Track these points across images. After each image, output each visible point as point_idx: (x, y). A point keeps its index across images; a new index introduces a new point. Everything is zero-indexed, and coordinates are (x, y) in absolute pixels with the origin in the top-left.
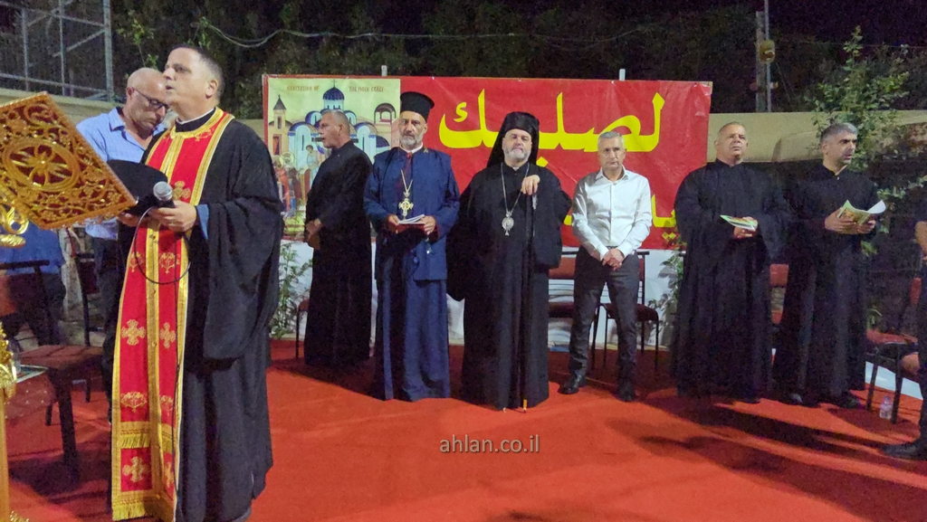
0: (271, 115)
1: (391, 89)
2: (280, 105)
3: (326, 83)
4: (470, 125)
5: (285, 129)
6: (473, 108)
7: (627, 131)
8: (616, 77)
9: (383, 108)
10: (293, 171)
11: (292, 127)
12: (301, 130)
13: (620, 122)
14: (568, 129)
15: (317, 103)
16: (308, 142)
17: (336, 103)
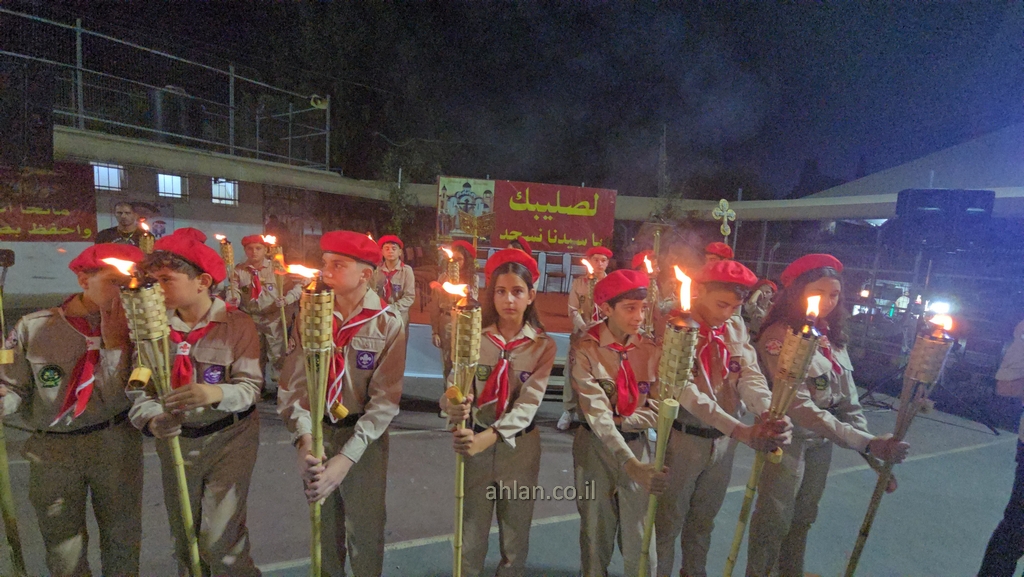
0: (441, 192)
1: (491, 185)
2: (444, 188)
3: (464, 181)
4: (522, 201)
5: (446, 198)
6: (524, 194)
7: (584, 207)
8: (581, 185)
9: (487, 192)
10: (449, 216)
11: (449, 197)
12: (453, 199)
13: (581, 204)
14: (561, 205)
15: (462, 189)
16: (456, 204)
17: (468, 189)
